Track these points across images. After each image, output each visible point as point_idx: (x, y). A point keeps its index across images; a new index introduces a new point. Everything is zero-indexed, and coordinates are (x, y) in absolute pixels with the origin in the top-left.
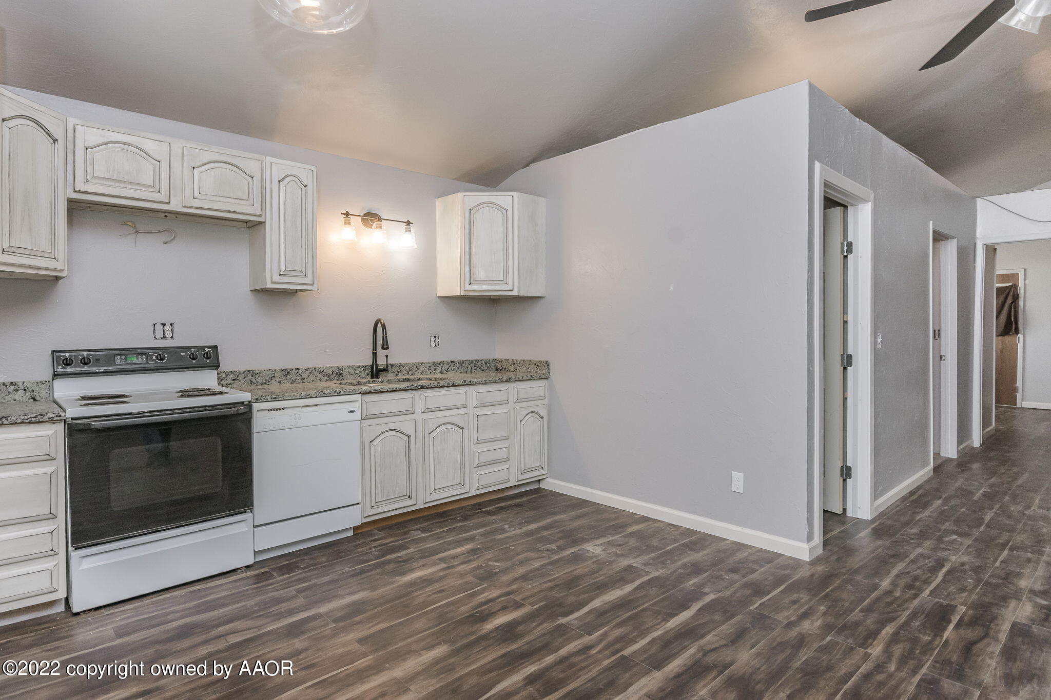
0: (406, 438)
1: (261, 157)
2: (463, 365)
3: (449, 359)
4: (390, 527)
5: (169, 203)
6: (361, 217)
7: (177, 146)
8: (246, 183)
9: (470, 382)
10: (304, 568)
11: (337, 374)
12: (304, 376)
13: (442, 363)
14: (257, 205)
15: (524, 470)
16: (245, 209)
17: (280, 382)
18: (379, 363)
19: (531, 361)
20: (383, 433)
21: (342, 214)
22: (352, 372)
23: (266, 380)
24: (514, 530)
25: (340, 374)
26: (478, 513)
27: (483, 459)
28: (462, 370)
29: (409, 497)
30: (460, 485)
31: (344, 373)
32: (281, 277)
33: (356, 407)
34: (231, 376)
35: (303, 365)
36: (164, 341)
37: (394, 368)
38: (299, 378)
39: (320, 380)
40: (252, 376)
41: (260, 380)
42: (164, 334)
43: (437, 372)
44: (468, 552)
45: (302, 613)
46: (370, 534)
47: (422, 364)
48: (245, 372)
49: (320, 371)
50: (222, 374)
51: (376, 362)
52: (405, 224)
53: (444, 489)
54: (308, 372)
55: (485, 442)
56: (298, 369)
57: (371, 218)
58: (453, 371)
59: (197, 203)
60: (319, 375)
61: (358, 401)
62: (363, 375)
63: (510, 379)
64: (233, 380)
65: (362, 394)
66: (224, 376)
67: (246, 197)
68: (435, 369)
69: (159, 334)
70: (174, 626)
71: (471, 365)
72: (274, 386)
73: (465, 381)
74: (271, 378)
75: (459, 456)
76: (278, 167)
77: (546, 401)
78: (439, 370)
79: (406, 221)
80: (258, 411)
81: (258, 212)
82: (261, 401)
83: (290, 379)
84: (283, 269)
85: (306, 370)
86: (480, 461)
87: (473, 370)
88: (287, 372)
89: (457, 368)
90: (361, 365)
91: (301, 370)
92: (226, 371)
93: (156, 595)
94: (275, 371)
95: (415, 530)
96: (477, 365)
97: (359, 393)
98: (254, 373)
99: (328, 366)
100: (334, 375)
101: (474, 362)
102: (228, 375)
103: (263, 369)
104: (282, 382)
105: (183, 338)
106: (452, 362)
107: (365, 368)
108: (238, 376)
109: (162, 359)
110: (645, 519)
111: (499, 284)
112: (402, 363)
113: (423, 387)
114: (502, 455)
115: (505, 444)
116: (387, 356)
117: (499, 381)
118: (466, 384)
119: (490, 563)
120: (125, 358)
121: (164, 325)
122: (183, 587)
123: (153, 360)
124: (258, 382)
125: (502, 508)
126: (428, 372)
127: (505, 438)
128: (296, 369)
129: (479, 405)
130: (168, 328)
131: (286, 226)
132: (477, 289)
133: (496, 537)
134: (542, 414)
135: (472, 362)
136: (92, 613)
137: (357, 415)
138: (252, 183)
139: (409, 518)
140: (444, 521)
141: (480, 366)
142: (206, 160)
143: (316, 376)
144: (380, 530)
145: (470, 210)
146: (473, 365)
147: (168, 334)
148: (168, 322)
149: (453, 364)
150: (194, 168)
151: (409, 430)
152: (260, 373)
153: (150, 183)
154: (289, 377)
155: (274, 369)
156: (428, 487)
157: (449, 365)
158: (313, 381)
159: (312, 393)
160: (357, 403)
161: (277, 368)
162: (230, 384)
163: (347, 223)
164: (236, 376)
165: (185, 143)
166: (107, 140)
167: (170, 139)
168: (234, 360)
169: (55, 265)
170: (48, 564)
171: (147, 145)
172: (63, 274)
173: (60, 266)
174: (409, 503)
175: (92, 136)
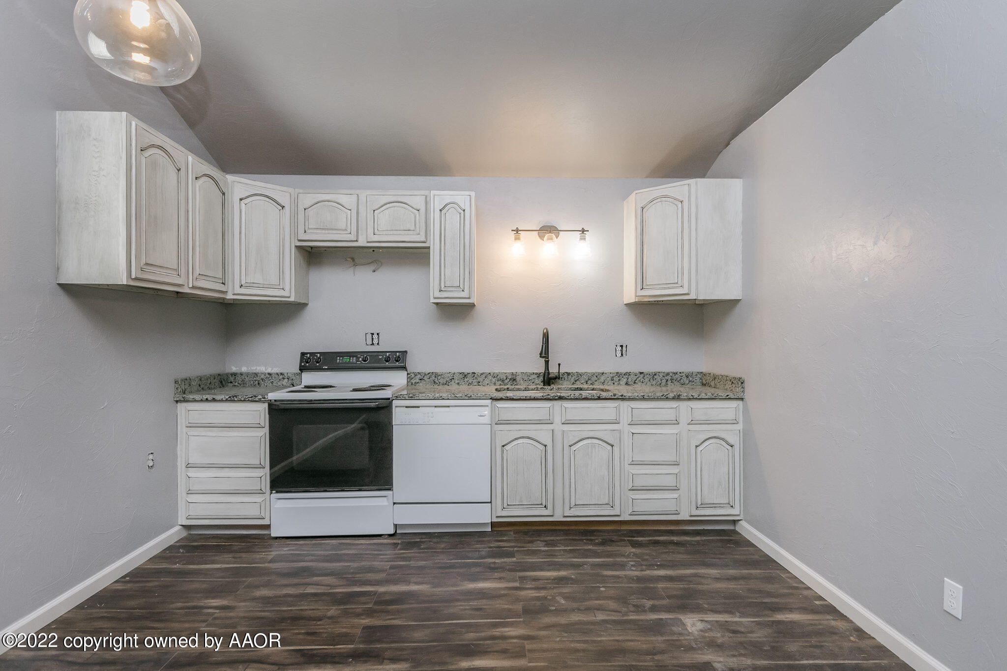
0: (542, 448)
1: (426, 192)
2: (655, 377)
3: (636, 370)
4: (526, 533)
5: (357, 241)
6: (537, 232)
7: (363, 194)
8: (413, 215)
9: (622, 396)
10: (423, 549)
11: (511, 379)
12: (480, 379)
13: (628, 374)
14: (423, 233)
15: (702, 504)
16: (413, 238)
17: (458, 384)
18: (550, 371)
19: (727, 376)
20: (516, 439)
21: (512, 230)
22: (526, 378)
23: (446, 381)
24: (635, 571)
25: (514, 380)
26: (624, 540)
27: (639, 483)
28: (654, 383)
29: (545, 507)
30: (608, 506)
31: (518, 378)
32: (441, 293)
33: (486, 412)
34: (419, 376)
35: (478, 370)
36: (372, 346)
37: (570, 377)
38: (475, 381)
39: (495, 384)
40: (435, 377)
41: (442, 381)
42: (372, 341)
43: (621, 383)
44: (554, 579)
45: (368, 587)
46: (502, 534)
47: (603, 373)
48: (429, 373)
49: (495, 376)
50: (412, 374)
51: (548, 370)
52: (581, 232)
53: (588, 506)
54: (483, 376)
55: (642, 464)
56: (474, 373)
57: (548, 230)
58: (642, 383)
59: (376, 238)
60: (494, 380)
61: (488, 406)
62: (537, 381)
63: (679, 396)
64: (420, 380)
65: (493, 399)
66: (413, 376)
67: (412, 228)
68: (619, 380)
69: (370, 342)
70: (302, 565)
71: (667, 378)
72: (454, 387)
73: (615, 395)
74: (451, 379)
75: (606, 473)
76: (440, 197)
77: (740, 427)
78: (624, 380)
79: (581, 229)
80: (396, 407)
81: (423, 239)
82: (400, 398)
83: (467, 381)
84: (443, 286)
85: (482, 374)
86: (635, 484)
87: (669, 382)
88: (465, 375)
89: (647, 380)
90: (535, 372)
91: (477, 374)
92: (414, 371)
93: (321, 539)
94: (454, 374)
95: (540, 541)
96: (675, 378)
97: (491, 399)
98: (437, 375)
99: (502, 372)
100: (508, 380)
101: (671, 375)
102: (416, 375)
103: (444, 372)
104: (460, 384)
105: (386, 345)
106: (641, 373)
107: (538, 375)
108: (424, 377)
109: (365, 361)
110: (832, 610)
111: (673, 288)
112: (580, 371)
113: (561, 398)
114: (670, 481)
115: (674, 470)
116: (559, 365)
117: (663, 397)
118: (615, 397)
119: (558, 598)
120: (343, 359)
121: (373, 334)
122: (339, 538)
123: (360, 361)
124: (440, 383)
125: (657, 543)
126: (611, 383)
127: (673, 463)
128: (472, 373)
129: (632, 423)
130: (375, 336)
131: (446, 248)
132: (650, 293)
133: (603, 571)
134: (731, 442)
135: (668, 374)
136: (284, 540)
137: (486, 420)
138: (418, 215)
139: (545, 528)
140: (580, 540)
141: (679, 379)
142: (382, 203)
143: (491, 380)
144: (516, 532)
145: (643, 208)
146: (669, 378)
147: (375, 341)
148: (375, 333)
149: (642, 375)
150: (374, 211)
151: (546, 439)
152: (442, 375)
153: (344, 227)
154: (466, 380)
155: (453, 372)
156: (567, 501)
157: (636, 377)
158: (488, 384)
159: (445, 395)
160: (487, 408)
161: (456, 371)
162: (418, 383)
163: (517, 239)
164: (422, 377)
165: (369, 192)
166: (316, 201)
167: (358, 192)
168: (418, 363)
169: (281, 293)
170: (258, 499)
171: (344, 199)
172: (292, 299)
173: (286, 294)
174: (545, 512)
175: (307, 200)
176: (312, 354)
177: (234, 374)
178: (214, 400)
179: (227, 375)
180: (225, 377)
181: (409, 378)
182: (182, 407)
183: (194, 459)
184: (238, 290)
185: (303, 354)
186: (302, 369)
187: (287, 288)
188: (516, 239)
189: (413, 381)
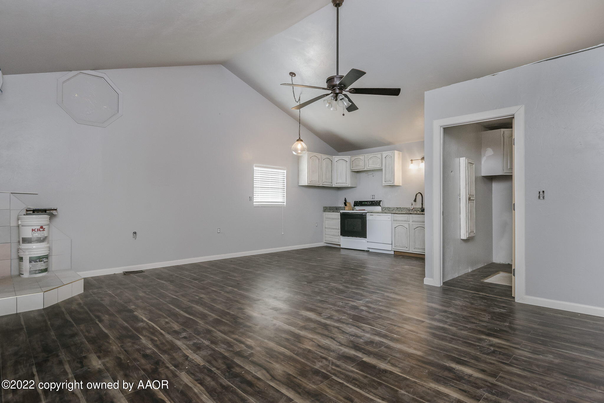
0: (406, 229)
1: (381, 152)
5: (364, 169)
6: (421, 160)
12: (402, 210)
16: (378, 166)
20: (398, 226)
21: (410, 160)
32: (385, 182)
36: (373, 199)
38: (400, 210)
41: (391, 210)
49: (407, 208)
53: (419, 249)
59: (369, 168)
60: (406, 210)
65: (392, 214)
67: (378, 164)
74: (393, 210)
76: (385, 154)
80: (368, 215)
81: (381, 166)
84: (386, 180)
85: (403, 208)
88: (398, 208)
91: (401, 208)
92: (382, 206)
93: (351, 250)
94: (394, 208)
98: (390, 208)
102: (384, 208)
105: (376, 199)
113: (411, 214)
120: (364, 203)
122: (355, 250)
131: (386, 169)
137: (390, 219)
138: (379, 160)
142: (370, 157)
148: (374, 195)
150: (368, 160)
151: (407, 226)
154: (398, 210)
156: (413, 246)
160: (390, 216)
164: (386, 208)
165: (367, 154)
166: (355, 159)
167: (365, 155)
168: (385, 204)
169: (347, 184)
170: (338, 237)
171: (361, 157)
172: (349, 186)
173: (348, 184)
174: (407, 249)
175: (353, 158)
176: (357, 202)
177: (340, 207)
178: (330, 212)
179: (338, 207)
180: (338, 208)
181: (382, 209)
182: (325, 213)
183: (326, 226)
184: (335, 184)
185: (355, 201)
186: (354, 206)
187: (348, 183)
188: (411, 163)
189: (383, 210)
